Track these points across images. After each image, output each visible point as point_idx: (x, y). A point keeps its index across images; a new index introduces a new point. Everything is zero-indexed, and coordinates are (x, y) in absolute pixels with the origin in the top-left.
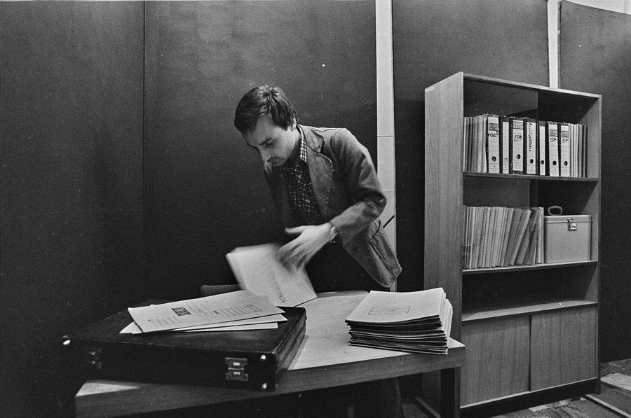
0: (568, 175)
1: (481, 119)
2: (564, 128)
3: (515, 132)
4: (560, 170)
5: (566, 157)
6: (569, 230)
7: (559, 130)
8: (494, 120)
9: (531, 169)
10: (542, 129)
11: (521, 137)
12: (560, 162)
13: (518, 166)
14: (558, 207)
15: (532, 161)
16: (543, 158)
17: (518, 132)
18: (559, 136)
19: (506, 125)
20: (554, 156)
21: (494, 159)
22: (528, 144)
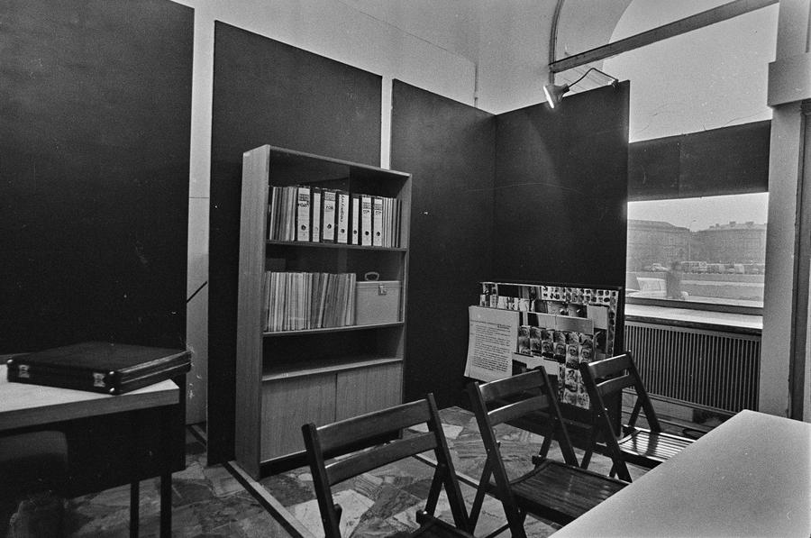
0: (380, 245)
1: (291, 191)
2: (378, 202)
3: (327, 203)
4: (372, 239)
5: (378, 228)
6: (380, 294)
7: (373, 203)
8: (306, 191)
9: (343, 238)
10: (356, 202)
11: (332, 208)
12: (372, 232)
13: (329, 235)
14: (374, 273)
15: (343, 231)
16: (355, 227)
17: (330, 203)
18: (372, 209)
19: (317, 197)
20: (366, 227)
21: (303, 227)
22: (340, 214)
